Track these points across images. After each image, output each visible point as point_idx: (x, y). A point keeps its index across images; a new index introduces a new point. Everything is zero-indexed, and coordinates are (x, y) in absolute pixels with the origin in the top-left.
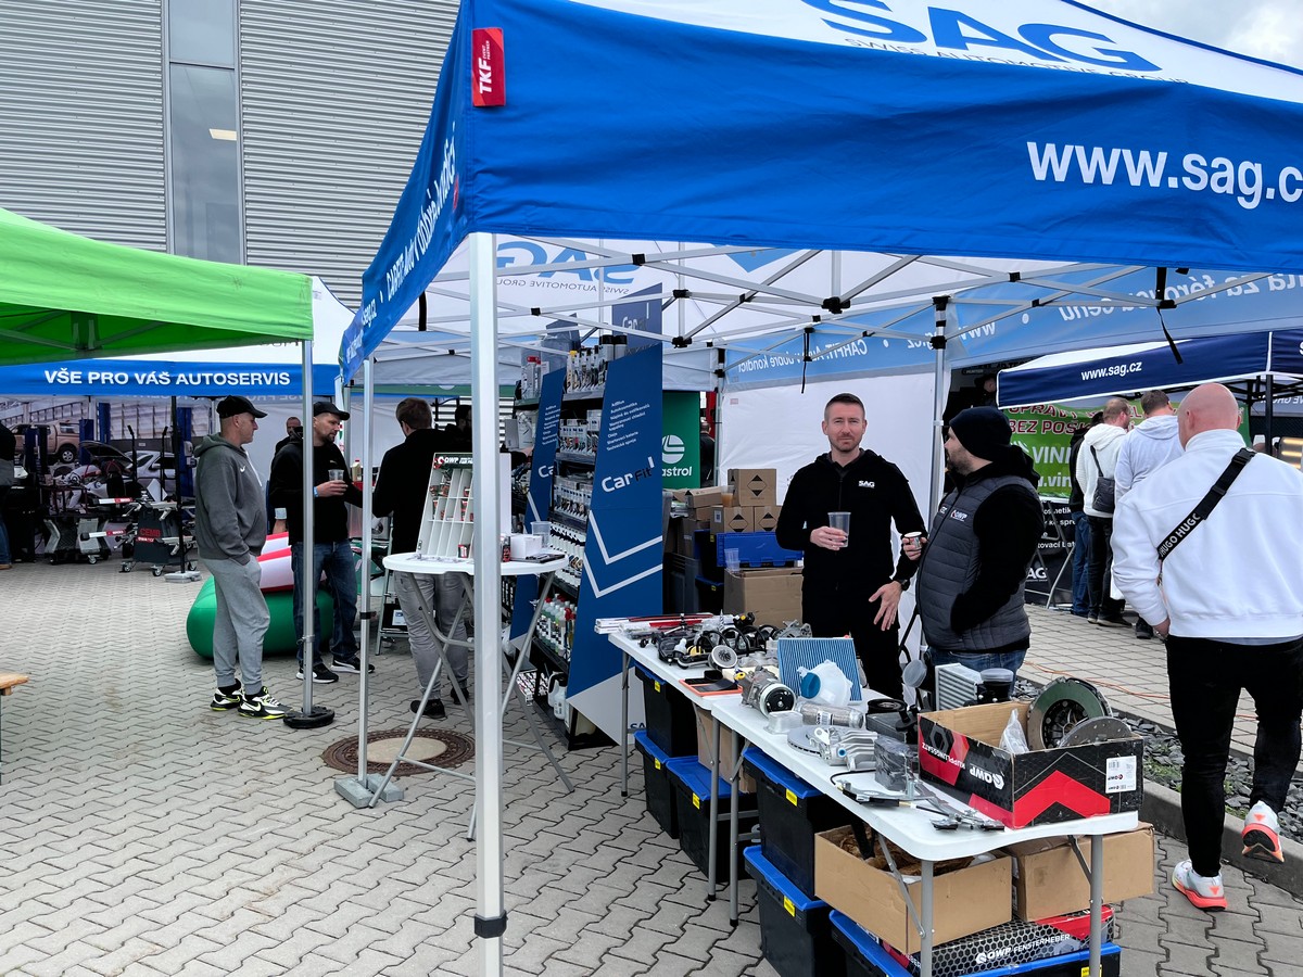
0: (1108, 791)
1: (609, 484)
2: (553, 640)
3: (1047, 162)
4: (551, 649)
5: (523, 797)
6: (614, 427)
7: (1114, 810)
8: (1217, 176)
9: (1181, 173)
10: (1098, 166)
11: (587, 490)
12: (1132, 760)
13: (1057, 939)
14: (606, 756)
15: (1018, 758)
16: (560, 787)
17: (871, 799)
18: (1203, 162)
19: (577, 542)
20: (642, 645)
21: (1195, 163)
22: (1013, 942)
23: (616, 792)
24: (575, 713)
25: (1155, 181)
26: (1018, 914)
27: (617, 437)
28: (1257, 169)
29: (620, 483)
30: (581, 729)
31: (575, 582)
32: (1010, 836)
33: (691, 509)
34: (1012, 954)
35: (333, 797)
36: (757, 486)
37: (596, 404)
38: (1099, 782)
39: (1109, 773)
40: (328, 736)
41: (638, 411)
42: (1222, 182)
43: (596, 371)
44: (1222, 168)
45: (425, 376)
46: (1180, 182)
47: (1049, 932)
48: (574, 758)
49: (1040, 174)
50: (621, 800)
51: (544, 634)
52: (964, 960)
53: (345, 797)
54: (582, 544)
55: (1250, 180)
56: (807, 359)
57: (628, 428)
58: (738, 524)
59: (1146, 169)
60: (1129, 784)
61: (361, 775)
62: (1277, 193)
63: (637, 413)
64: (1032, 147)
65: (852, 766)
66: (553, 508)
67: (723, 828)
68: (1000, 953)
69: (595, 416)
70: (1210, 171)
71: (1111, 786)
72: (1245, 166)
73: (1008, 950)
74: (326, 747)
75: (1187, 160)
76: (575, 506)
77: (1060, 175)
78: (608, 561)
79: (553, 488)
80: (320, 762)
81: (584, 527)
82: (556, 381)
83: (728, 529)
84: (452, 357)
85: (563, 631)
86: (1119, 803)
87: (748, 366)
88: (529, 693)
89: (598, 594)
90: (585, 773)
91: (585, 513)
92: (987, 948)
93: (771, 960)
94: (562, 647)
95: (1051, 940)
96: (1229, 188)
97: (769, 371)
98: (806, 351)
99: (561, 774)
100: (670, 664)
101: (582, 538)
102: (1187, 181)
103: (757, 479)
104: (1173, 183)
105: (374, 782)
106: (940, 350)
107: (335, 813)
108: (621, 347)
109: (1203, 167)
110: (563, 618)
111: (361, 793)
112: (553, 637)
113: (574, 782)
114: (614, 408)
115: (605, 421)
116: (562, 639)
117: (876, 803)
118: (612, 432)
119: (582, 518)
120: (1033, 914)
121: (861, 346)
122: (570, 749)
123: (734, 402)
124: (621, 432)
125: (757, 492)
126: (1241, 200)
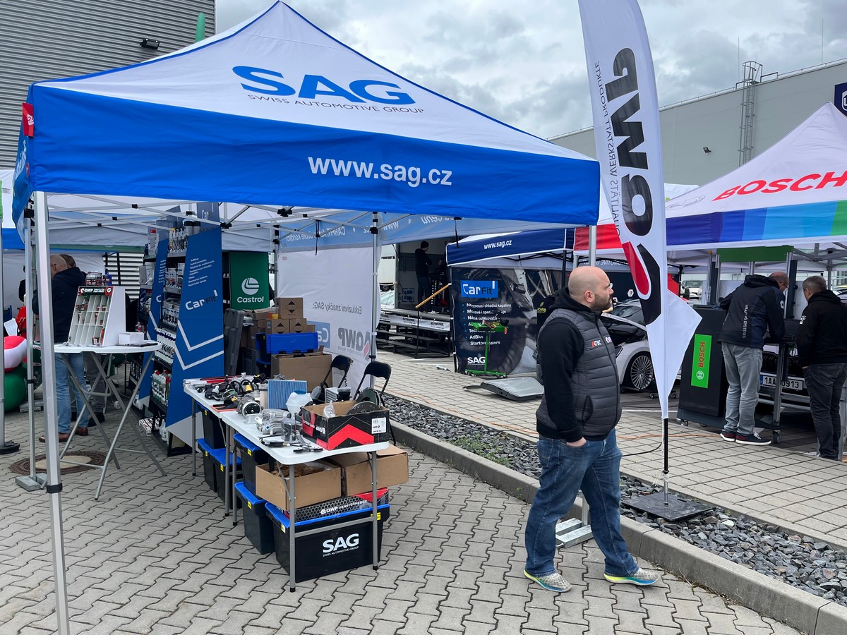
0: (373, 433)
1: (190, 305)
2: (160, 396)
3: (318, 166)
4: (159, 401)
5: (134, 480)
6: (192, 273)
7: (376, 441)
8: (397, 174)
9: (380, 172)
10: (342, 168)
11: (177, 309)
12: (384, 419)
13: (361, 502)
14: (189, 458)
15: (330, 419)
16: (159, 473)
17: (271, 443)
18: (390, 168)
19: (172, 339)
20: (199, 392)
21: (386, 168)
22: (339, 504)
23: (190, 474)
24: (171, 435)
25: (368, 175)
26: (344, 494)
27: (194, 279)
28: (418, 170)
29: (197, 305)
30: (174, 445)
31: (170, 361)
32: (326, 453)
33: (254, 321)
34: (339, 509)
35: (15, 487)
36: (292, 307)
37: (182, 260)
38: (368, 429)
39: (373, 425)
40: (14, 458)
41: (207, 264)
42: (400, 176)
43: (183, 241)
44: (400, 170)
45: (81, 240)
46: (379, 176)
47: (357, 499)
48: (170, 460)
49: (314, 171)
50: (192, 477)
51: (156, 393)
52: (315, 513)
53: (21, 485)
54: (174, 340)
55: (414, 174)
56: (318, 236)
57: (201, 274)
58: (280, 329)
59: (364, 170)
60: (383, 429)
61: (32, 475)
62: (428, 180)
63: (207, 265)
64: (311, 159)
65: (271, 433)
66: (162, 320)
67: (231, 478)
68: (333, 509)
69: (182, 266)
70: (394, 171)
71: (374, 431)
72: (411, 169)
73: (336, 508)
74: (13, 463)
75: (383, 167)
76: (172, 318)
77: (324, 171)
78: (190, 349)
79: (162, 308)
80: (8, 470)
81: (175, 330)
82: (164, 245)
83: (274, 332)
84: (100, 229)
85: (165, 390)
86: (379, 438)
87: (290, 238)
88: (149, 429)
89: (184, 368)
90: (174, 467)
91: (176, 322)
92: (326, 507)
93: (247, 537)
94: (164, 399)
95: (358, 503)
96: (404, 178)
97: (301, 242)
98: (317, 231)
99: (160, 468)
100: (210, 399)
101: (174, 336)
102: (382, 176)
103: (292, 303)
104: (376, 176)
105: (40, 477)
106: (375, 235)
107: (16, 493)
108: (197, 228)
109: (390, 170)
110: (164, 382)
111: (32, 483)
112: (160, 394)
113: (166, 471)
114: (192, 262)
115: (187, 270)
116: (164, 395)
117: (273, 445)
118: (191, 276)
119: (175, 325)
120: (351, 492)
121: (342, 231)
122: (168, 456)
123: (285, 258)
124: (196, 276)
125: (292, 311)
126: (410, 184)
